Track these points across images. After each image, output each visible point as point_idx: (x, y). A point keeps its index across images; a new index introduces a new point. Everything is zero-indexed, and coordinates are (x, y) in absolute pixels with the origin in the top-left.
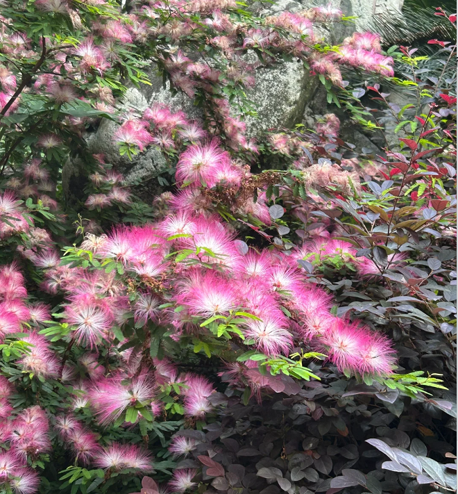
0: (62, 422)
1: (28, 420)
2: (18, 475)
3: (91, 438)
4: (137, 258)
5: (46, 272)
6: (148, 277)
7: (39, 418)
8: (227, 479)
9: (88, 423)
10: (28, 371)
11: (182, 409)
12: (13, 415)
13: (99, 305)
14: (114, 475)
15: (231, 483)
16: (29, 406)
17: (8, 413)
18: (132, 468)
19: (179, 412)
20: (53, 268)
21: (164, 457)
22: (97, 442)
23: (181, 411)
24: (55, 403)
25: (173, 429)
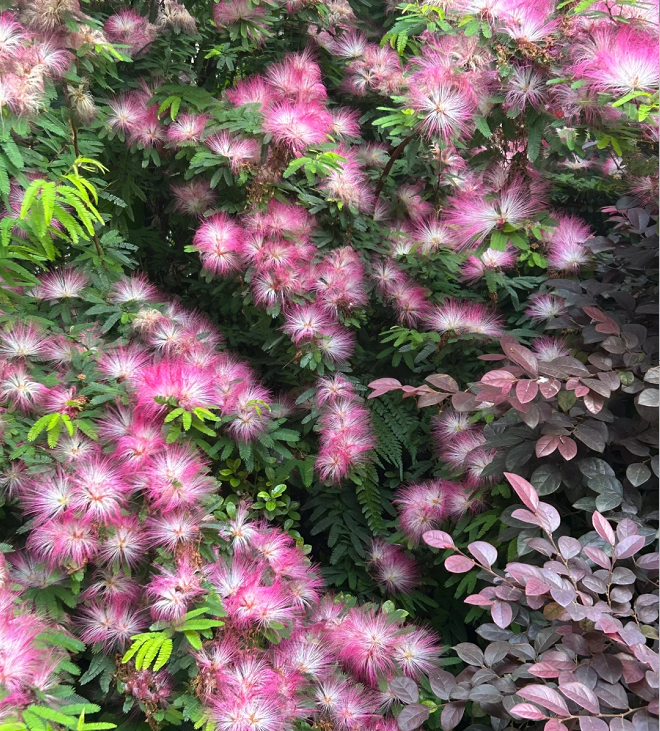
0: (381, 271)
1: (337, 265)
2: (327, 333)
3: (419, 293)
4: (511, 13)
5: (351, 64)
6: (526, 43)
7: (352, 263)
8: (623, 340)
9: (413, 274)
10: (336, 200)
11: (544, 260)
12: (317, 257)
13: (456, 83)
14: (450, 341)
15: (627, 345)
16: (338, 246)
17: (311, 254)
18: (477, 334)
19: (539, 264)
20: (360, 57)
21: (518, 324)
22: (426, 299)
23: (542, 263)
24: (370, 246)
25: (531, 286)
